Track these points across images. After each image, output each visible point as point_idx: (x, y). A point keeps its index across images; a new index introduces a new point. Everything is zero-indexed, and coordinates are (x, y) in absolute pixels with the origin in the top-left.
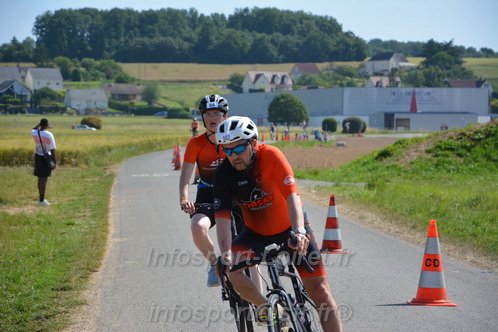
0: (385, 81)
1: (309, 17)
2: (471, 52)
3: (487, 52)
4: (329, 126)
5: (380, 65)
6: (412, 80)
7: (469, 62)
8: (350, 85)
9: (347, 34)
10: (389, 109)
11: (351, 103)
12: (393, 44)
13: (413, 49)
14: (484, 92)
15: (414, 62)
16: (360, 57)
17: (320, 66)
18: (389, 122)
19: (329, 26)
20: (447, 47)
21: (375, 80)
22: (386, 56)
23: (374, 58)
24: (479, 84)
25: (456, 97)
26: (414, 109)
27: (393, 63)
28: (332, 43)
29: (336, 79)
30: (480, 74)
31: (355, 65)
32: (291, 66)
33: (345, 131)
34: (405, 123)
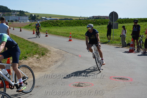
0: (15, 15)
1: (3, 6)
2: (25, 12)
3: (27, 12)
4: (9, 21)
5: (14, 13)
6: (18, 15)
7: (25, 13)
8: (10, 16)
9: (9, 9)
10: (16, 19)
11: (11, 18)
12: (15, 10)
13: (18, 11)
14: (28, 17)
15: (18, 13)
16: (11, 12)
17: (5, 13)
18: (16, 21)
19: (6, 8)
20: (22, 11)
21: (13, 15)
22: (15, 12)
23: (13, 12)
24: (27, 16)
25: (24, 18)
26: (19, 19)
27: (15, 13)
28: (7, 10)
29: (8, 15)
30: (27, 15)
31: (10, 13)
32: (1, 13)
33: (11, 22)
34: (18, 21)
